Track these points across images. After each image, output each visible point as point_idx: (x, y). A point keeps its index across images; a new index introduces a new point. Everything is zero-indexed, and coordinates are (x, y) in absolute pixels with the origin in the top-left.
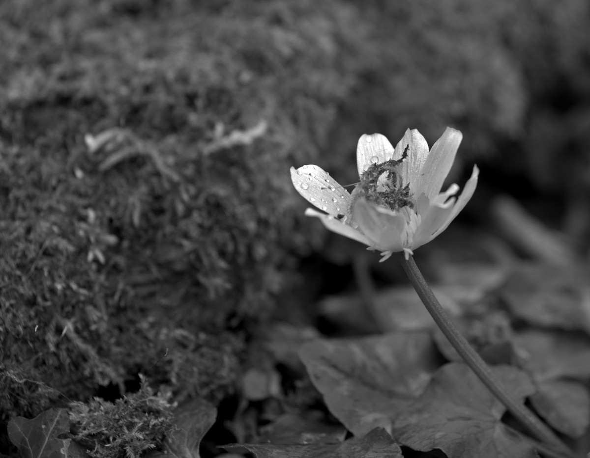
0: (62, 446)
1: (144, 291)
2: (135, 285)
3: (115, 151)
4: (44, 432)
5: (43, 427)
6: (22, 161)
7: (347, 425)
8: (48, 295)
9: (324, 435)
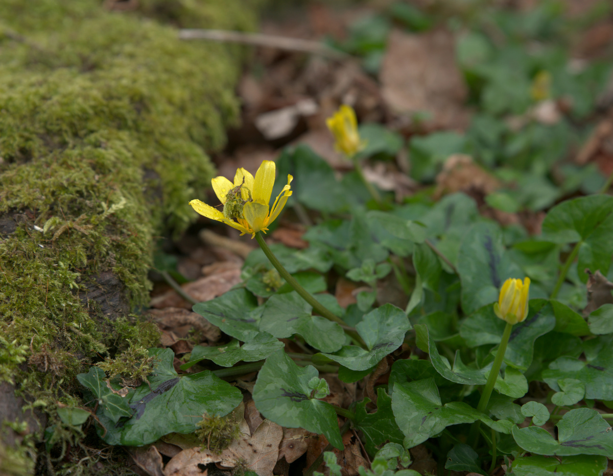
0: (107, 384)
1: (100, 300)
2: (94, 298)
3: (57, 229)
4: (95, 378)
5: (94, 376)
6: (12, 245)
7: (238, 339)
8: (58, 312)
9: (227, 347)
